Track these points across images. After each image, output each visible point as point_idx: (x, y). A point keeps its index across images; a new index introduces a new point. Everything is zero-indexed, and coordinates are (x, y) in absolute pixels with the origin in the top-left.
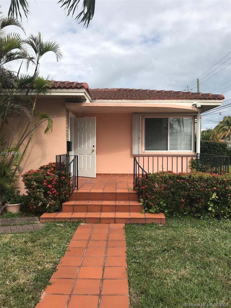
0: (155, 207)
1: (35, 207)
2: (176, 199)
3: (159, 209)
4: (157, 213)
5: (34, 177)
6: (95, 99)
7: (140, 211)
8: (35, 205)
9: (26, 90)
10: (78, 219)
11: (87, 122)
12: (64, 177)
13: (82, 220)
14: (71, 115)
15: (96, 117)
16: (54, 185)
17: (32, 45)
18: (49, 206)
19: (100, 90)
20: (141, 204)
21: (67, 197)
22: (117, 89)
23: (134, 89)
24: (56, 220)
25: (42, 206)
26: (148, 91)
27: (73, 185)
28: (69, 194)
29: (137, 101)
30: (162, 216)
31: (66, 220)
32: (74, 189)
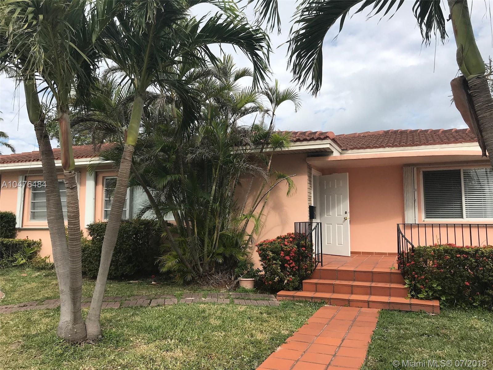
0: (427, 292)
1: (270, 282)
2: (457, 282)
3: (432, 295)
4: (428, 300)
5: (270, 246)
6: (346, 150)
7: (405, 296)
8: (270, 281)
9: (261, 147)
10: (322, 299)
11: (336, 180)
12: (304, 249)
13: (327, 301)
14: (314, 172)
15: (348, 173)
16: (292, 256)
17: (267, 95)
18: (287, 282)
19: (357, 135)
20: (406, 287)
21: (308, 274)
22: (383, 131)
23: (408, 130)
24: (295, 299)
25: (278, 281)
26: (429, 131)
27: (316, 259)
28: (311, 270)
29: (407, 148)
30: (436, 303)
31: (306, 299)
32: (317, 264)
